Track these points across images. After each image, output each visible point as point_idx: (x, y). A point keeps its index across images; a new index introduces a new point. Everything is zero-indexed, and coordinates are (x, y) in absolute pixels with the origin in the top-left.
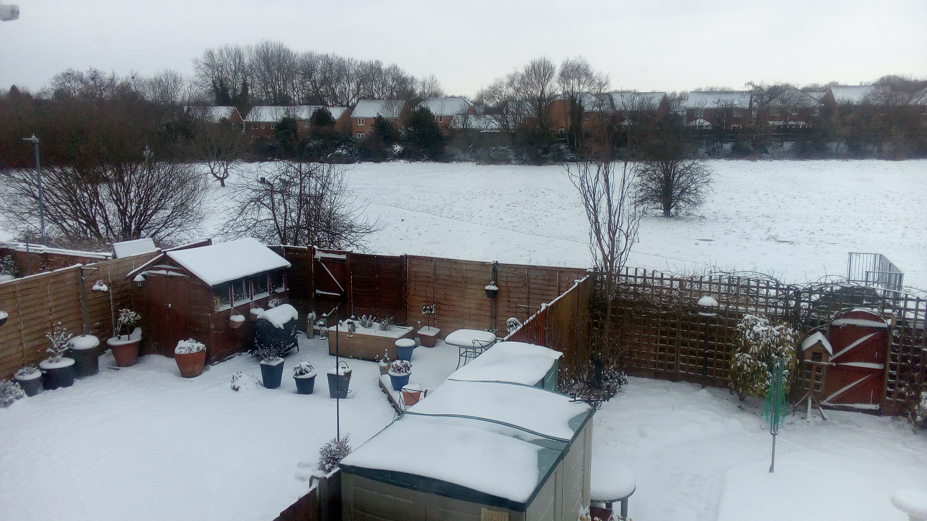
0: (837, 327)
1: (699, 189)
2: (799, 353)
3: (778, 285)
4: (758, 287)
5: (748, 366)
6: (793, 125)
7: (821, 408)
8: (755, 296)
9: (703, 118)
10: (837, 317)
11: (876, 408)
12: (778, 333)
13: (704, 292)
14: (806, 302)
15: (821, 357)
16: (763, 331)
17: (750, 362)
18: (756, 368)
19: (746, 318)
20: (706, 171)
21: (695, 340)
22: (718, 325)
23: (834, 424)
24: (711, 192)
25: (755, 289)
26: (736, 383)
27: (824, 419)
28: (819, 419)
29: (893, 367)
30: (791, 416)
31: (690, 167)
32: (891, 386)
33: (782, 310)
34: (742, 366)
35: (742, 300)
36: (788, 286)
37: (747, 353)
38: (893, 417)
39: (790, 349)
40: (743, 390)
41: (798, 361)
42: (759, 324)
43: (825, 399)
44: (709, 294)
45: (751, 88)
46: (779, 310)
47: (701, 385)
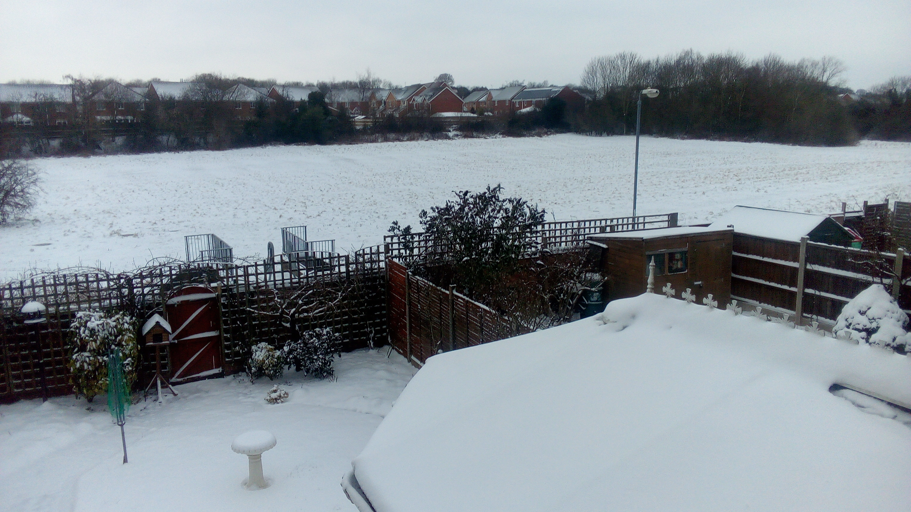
0: (173, 305)
1: (26, 190)
2: (140, 338)
3: (108, 276)
4: (87, 281)
5: (89, 364)
6: (121, 120)
7: (170, 386)
8: (85, 292)
9: (22, 113)
10: (170, 298)
11: (219, 371)
12: (114, 324)
13: (29, 297)
14: (139, 287)
15: (162, 338)
16: (98, 325)
17: (90, 360)
18: (98, 364)
19: (78, 315)
20: (31, 170)
21: (27, 352)
22: (50, 330)
23: (184, 397)
24: (41, 193)
25: (85, 285)
26: (78, 385)
27: (175, 395)
28: (171, 396)
29: (226, 331)
30: (143, 401)
31: (10, 167)
32: (228, 348)
33: (116, 300)
34: (82, 366)
35: (73, 298)
36: (119, 275)
37: (85, 351)
38: (234, 375)
39: (129, 337)
40: (87, 391)
41: (139, 346)
42: (93, 319)
43: (173, 376)
44: (34, 297)
45: (69, 82)
46: (114, 301)
47: (42, 399)
